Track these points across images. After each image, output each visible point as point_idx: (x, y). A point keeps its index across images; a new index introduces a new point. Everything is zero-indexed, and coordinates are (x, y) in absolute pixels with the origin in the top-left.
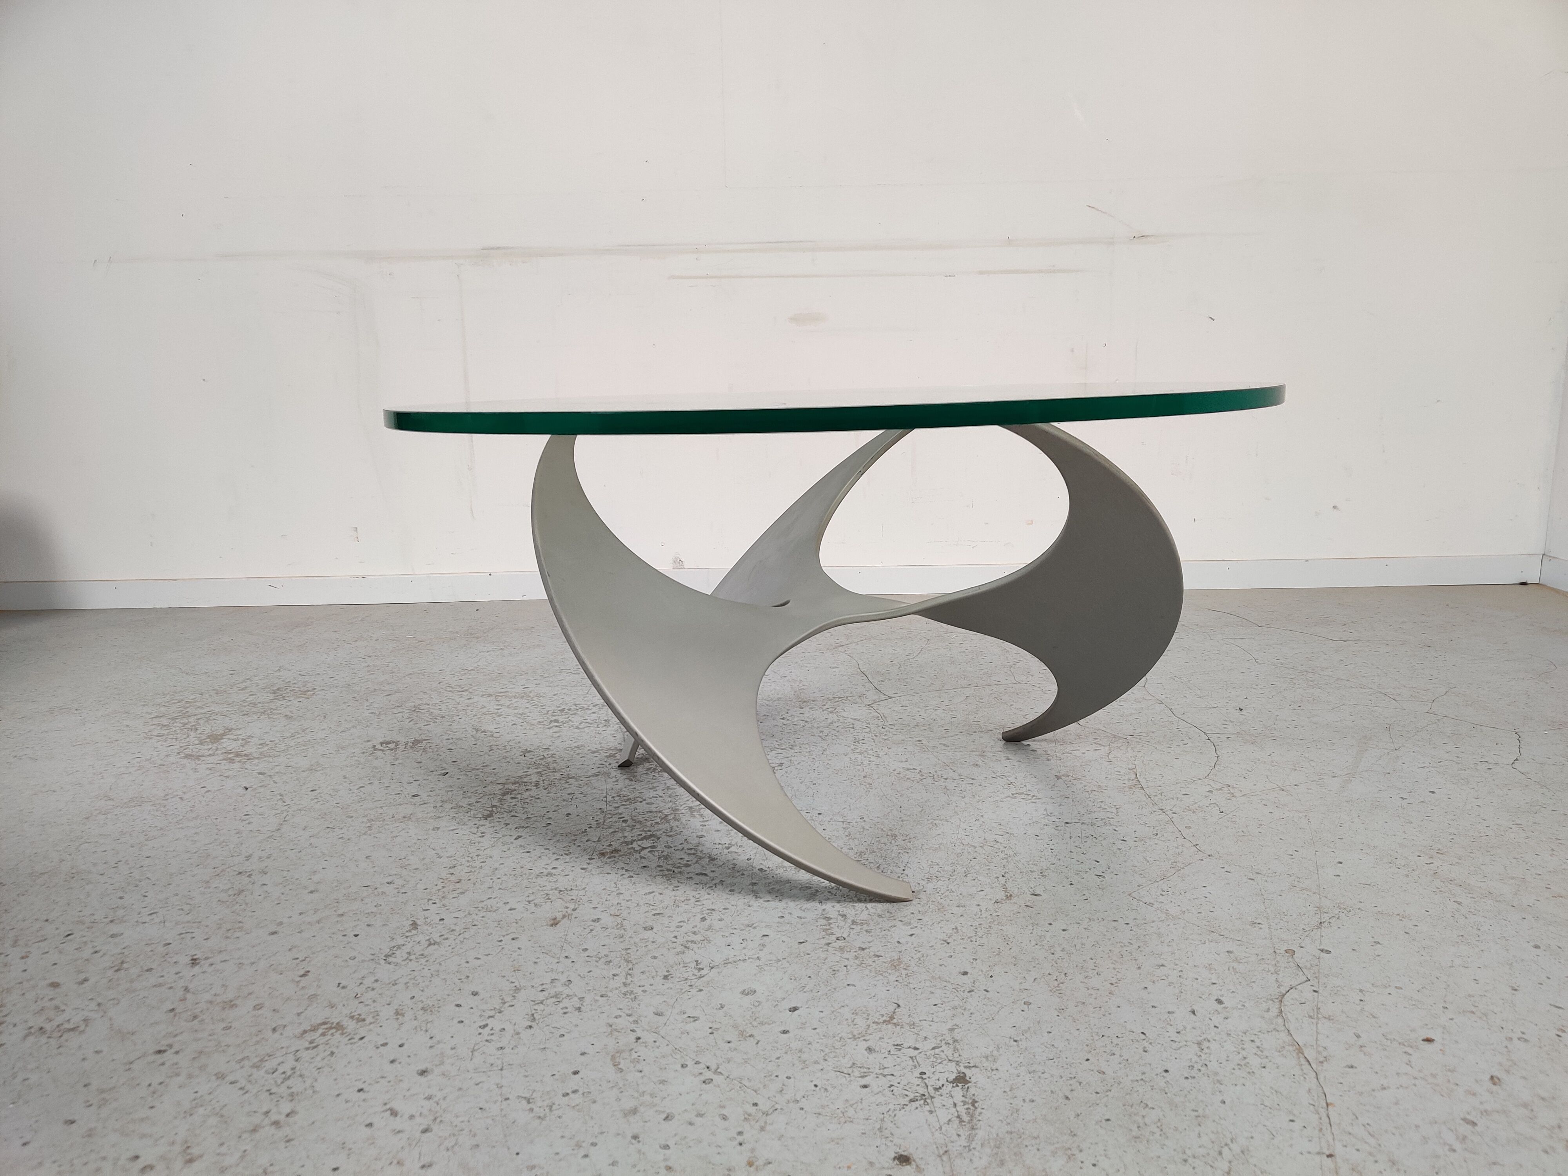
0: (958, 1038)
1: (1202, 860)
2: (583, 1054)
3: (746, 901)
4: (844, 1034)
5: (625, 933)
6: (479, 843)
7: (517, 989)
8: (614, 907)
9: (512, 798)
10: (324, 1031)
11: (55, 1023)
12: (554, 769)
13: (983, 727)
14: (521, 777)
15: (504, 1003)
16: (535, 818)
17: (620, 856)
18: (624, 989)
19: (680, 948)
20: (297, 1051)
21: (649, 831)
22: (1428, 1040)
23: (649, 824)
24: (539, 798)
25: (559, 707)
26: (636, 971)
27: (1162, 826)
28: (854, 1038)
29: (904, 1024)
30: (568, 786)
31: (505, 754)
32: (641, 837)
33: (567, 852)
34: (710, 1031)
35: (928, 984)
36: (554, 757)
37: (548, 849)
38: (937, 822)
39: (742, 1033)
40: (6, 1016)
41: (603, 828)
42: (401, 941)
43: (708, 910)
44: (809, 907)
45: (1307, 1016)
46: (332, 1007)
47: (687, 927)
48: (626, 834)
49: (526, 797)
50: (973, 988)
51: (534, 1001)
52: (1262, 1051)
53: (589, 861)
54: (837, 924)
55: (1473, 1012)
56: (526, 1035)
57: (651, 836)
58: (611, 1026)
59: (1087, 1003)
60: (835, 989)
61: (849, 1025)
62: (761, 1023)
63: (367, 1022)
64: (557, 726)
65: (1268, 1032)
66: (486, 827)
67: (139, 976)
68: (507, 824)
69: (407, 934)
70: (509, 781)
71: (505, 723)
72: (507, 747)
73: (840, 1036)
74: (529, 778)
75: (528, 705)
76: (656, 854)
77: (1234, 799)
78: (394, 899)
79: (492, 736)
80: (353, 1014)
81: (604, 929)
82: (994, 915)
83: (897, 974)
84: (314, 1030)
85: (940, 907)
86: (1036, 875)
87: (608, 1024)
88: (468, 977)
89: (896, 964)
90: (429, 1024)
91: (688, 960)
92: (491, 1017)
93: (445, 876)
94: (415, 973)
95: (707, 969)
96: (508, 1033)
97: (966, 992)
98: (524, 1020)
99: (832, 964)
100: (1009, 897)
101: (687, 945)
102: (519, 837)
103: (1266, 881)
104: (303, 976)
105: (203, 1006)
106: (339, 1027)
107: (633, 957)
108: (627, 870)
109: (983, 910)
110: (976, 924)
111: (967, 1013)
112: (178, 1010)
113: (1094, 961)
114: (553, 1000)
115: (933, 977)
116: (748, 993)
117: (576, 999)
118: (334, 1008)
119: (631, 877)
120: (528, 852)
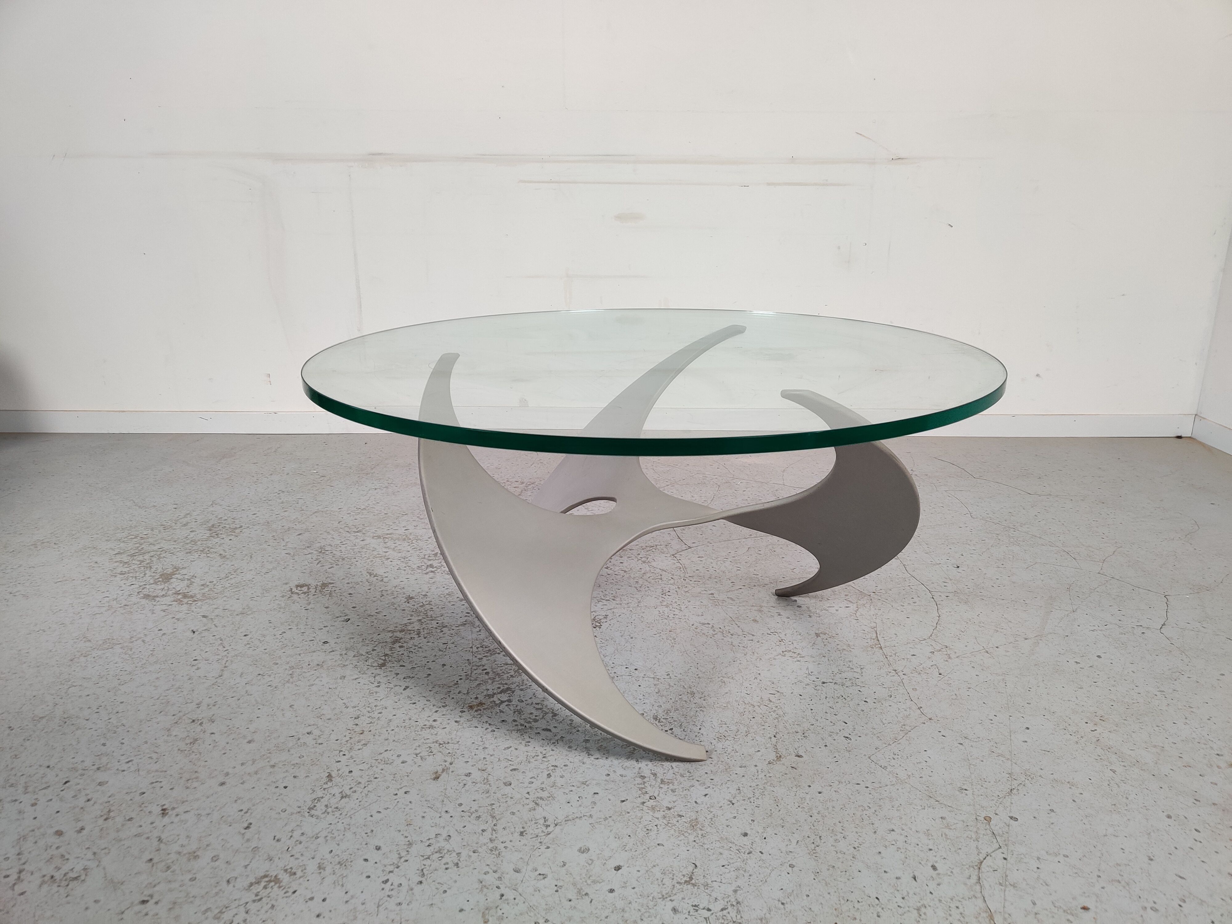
0: (740, 900)
1: (924, 723)
2: (461, 910)
3: (581, 758)
4: (655, 894)
5: (490, 788)
6: (376, 693)
7: (410, 844)
8: (481, 761)
9: (400, 647)
10: (265, 883)
11: (62, 872)
12: (432, 617)
13: (761, 580)
14: (406, 625)
15: (401, 858)
16: (419, 668)
17: (484, 709)
18: (491, 845)
19: (532, 805)
20: (247, 903)
21: (506, 684)
22: (1085, 908)
23: (505, 676)
24: (420, 648)
25: (433, 551)
26: (499, 827)
27: (895, 688)
28: (663, 898)
29: (700, 885)
30: (443, 635)
31: (393, 600)
32: (500, 690)
33: (444, 704)
34: (556, 888)
35: (718, 844)
36: (431, 605)
37: (430, 700)
38: (725, 679)
39: (579, 891)
40: (24, 864)
41: (471, 680)
42: (320, 794)
43: (552, 766)
44: (629, 766)
45: (998, 883)
46: (271, 860)
47: (537, 784)
48: (488, 687)
49: (411, 646)
50: (751, 850)
51: (423, 856)
52: (963, 917)
53: (460, 714)
54: (649, 783)
55: (1119, 882)
56: (418, 889)
57: (508, 689)
58: (481, 882)
59: (836, 867)
60: (648, 848)
61: (659, 885)
62: (594, 882)
63: (298, 876)
64: (432, 572)
65: (969, 898)
66: (381, 676)
67: (123, 825)
68: (397, 674)
69: (325, 786)
70: (397, 629)
71: (392, 566)
72: (394, 593)
73: (652, 895)
74: (412, 625)
75: (409, 548)
76: (512, 708)
77: (950, 660)
78: (313, 750)
79: (382, 581)
80: (286, 868)
81: (474, 784)
82: (767, 776)
83: (695, 834)
84: (258, 883)
85: (727, 767)
86: (799, 736)
87: (479, 880)
88: (372, 831)
89: (694, 824)
90: (344, 878)
91: (538, 817)
92: (391, 872)
93: (351, 726)
94: (332, 826)
95: (552, 826)
96: (404, 889)
97: (746, 853)
98: (416, 875)
99: (646, 823)
100: (779, 758)
101: (537, 802)
102: (407, 687)
103: (972, 746)
104: (247, 828)
105: (173, 856)
106: (277, 880)
107: (497, 812)
108: (490, 724)
109: (760, 770)
110: (754, 784)
111: (747, 875)
112: (154, 861)
113: (841, 824)
114: (438, 855)
115: (722, 838)
116: (584, 850)
117: (454, 854)
118: (272, 861)
119: (493, 731)
120: (414, 703)
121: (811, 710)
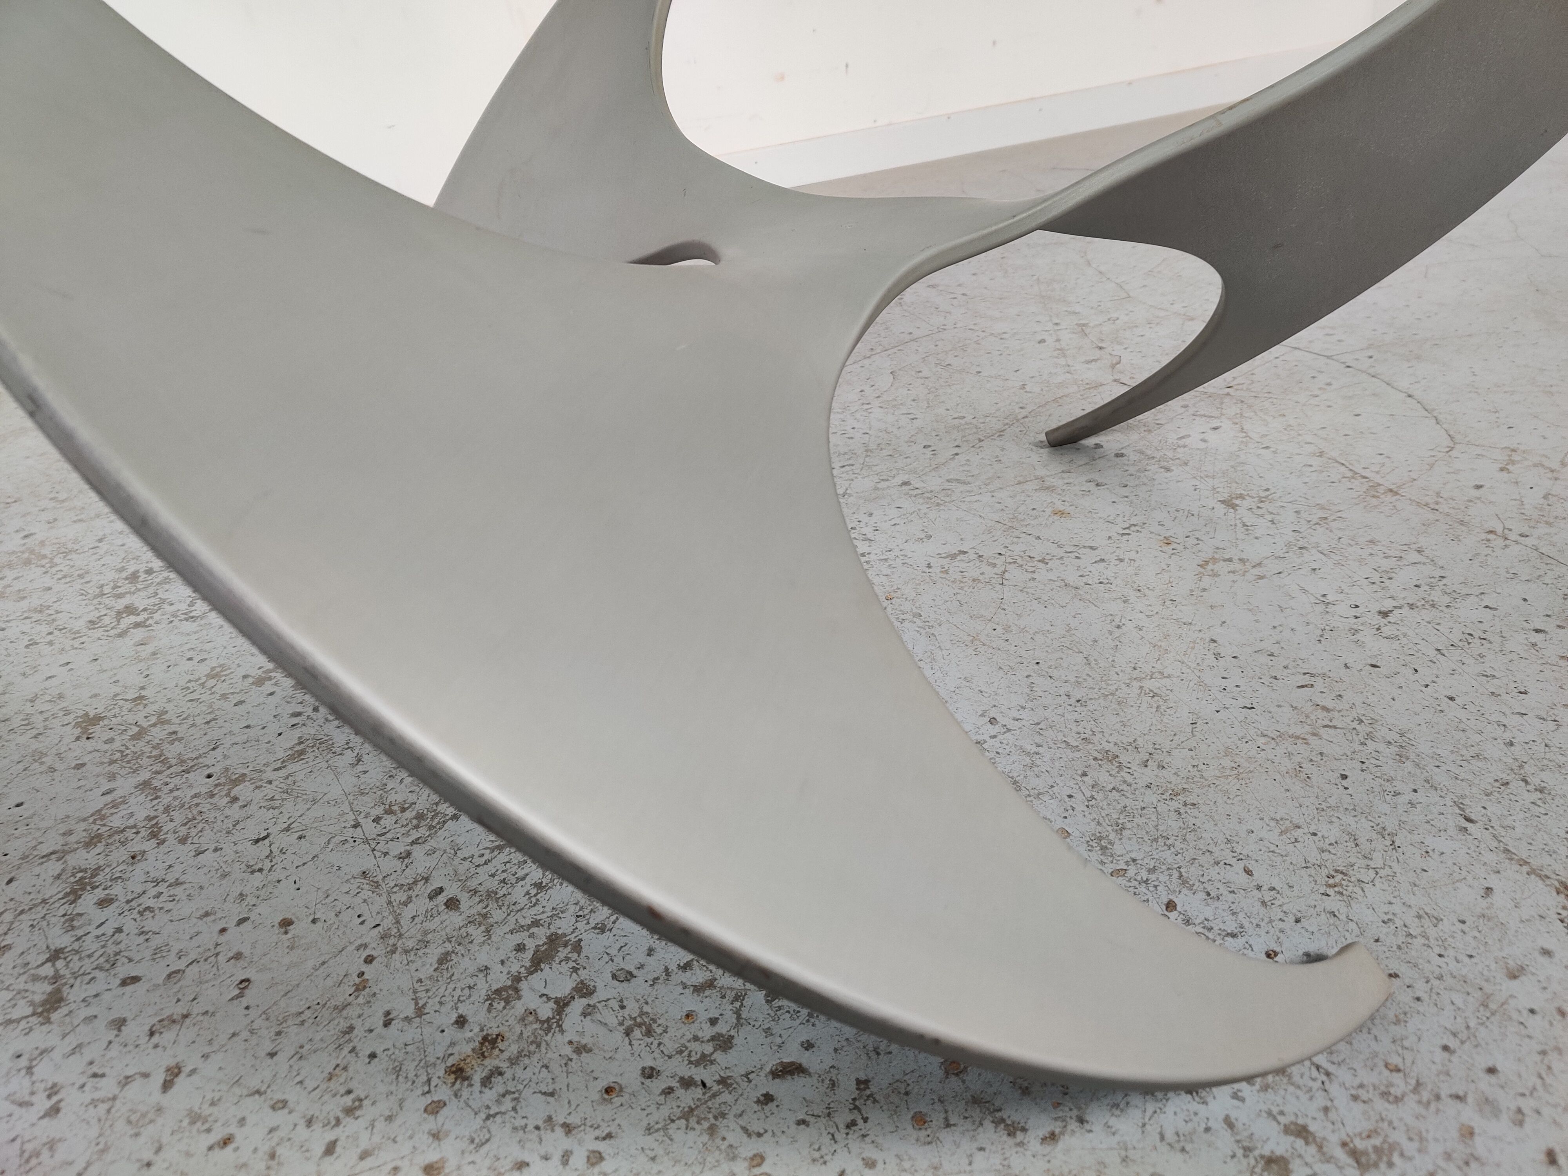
6: (51, 1145)
9: (104, 903)
12: (183, 762)
14: (99, 816)
16: (195, 968)
17: (513, 1062)
21: (536, 923)
23: (518, 894)
24: (178, 883)
25: (122, 569)
30: (243, 813)
31: (35, 745)
32: (529, 954)
33: (348, 1100)
36: (168, 722)
37: (284, 1103)
41: (406, 952)
48: (483, 958)
49: (139, 890)
53: (431, 1123)
57: (554, 941)
64: (137, 625)
66: (57, 1055)
68: (119, 1024)
70: (72, 839)
71: (7, 642)
72: (33, 719)
74: (123, 811)
75: (47, 581)
76: (612, 1020)
102: (174, 1072)
108: (568, 1129)
119: (595, 1158)
120: (226, 1142)
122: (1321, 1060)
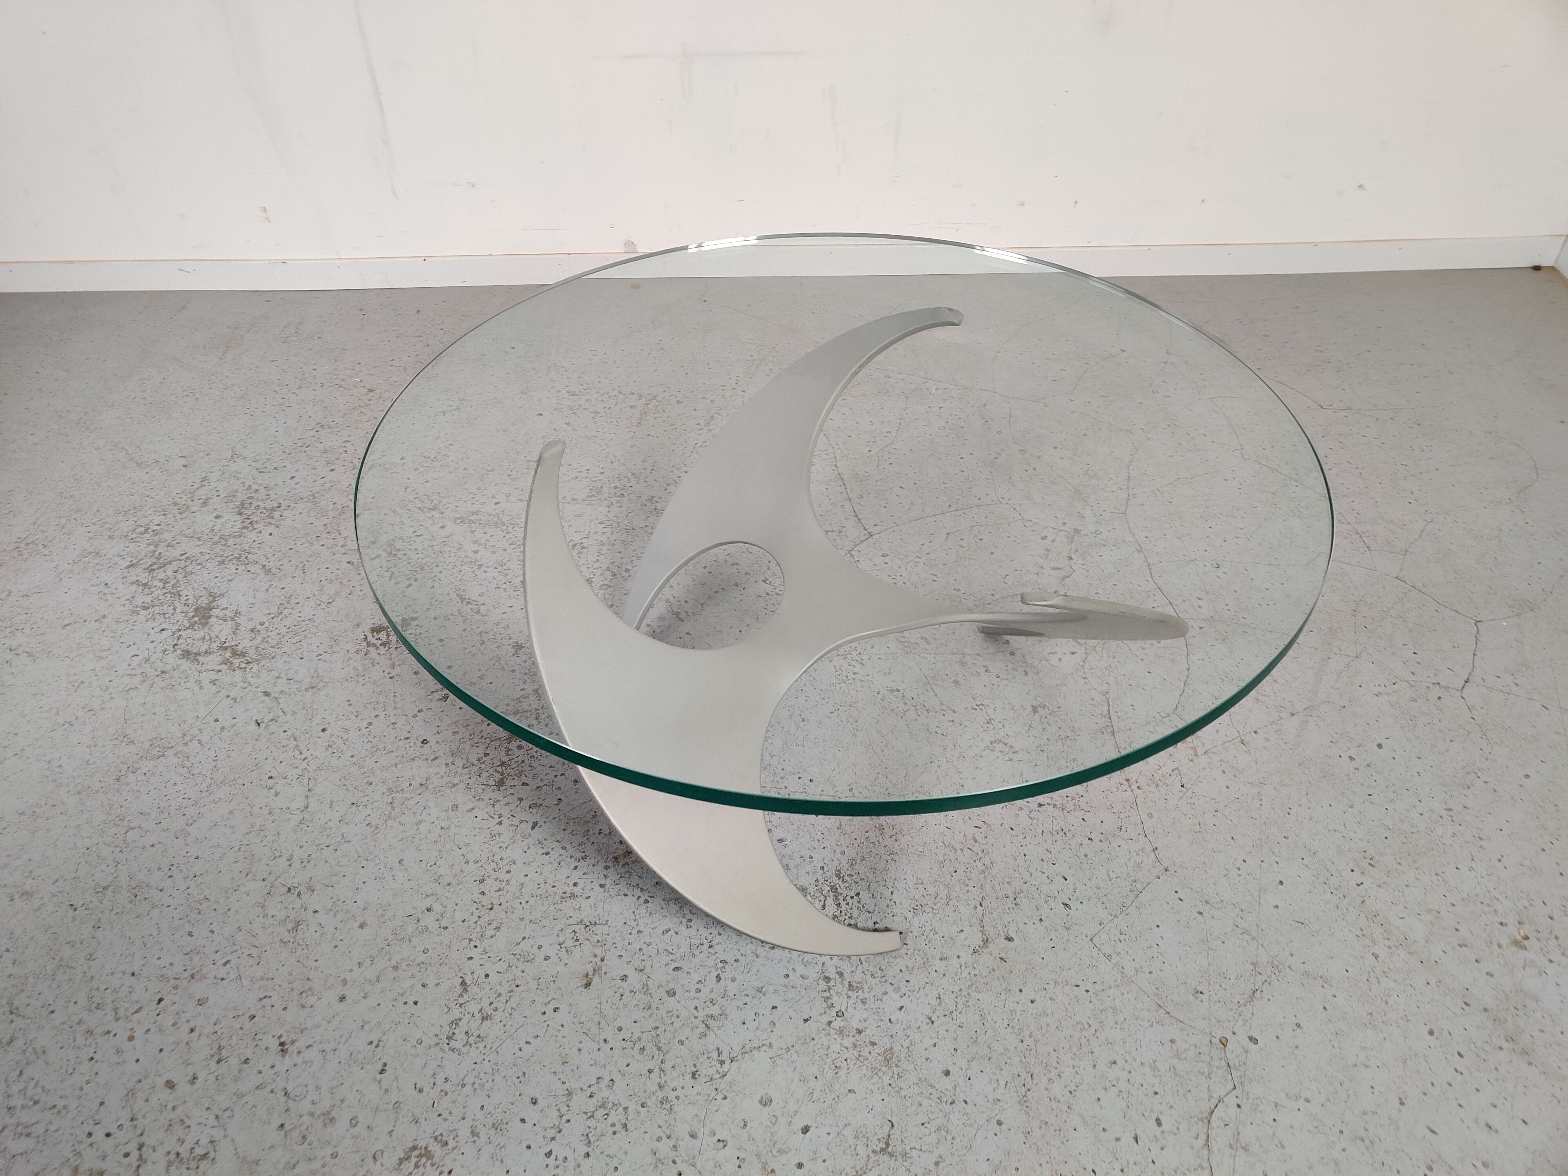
1: (1159, 878)
3: (754, 948)
4: (849, 1170)
5: (652, 1000)
6: (499, 834)
7: (570, 1094)
8: (637, 956)
9: (519, 747)
10: (416, 1159)
11: (187, 1146)
15: (561, 1117)
16: (546, 788)
17: (632, 862)
18: (660, 1095)
19: (702, 1028)
26: (667, 1066)
27: (1128, 816)
29: (897, 1154)
31: (497, 652)
33: (583, 854)
34: (738, 1162)
35: (917, 1090)
37: (565, 848)
40: (141, 1135)
42: (456, 1013)
43: (721, 962)
44: (810, 960)
45: (1228, 1144)
46: (417, 1122)
47: (705, 993)
50: (954, 1097)
51: (585, 1113)
53: (605, 872)
54: (835, 988)
55: (1363, 1139)
56: (586, 1164)
58: (655, 1154)
59: (1049, 1122)
60: (838, 1097)
61: (852, 1155)
62: (780, 1152)
63: (450, 1147)
65: (1195, 1170)
66: (502, 804)
67: (240, 1071)
68: (521, 800)
69: (461, 1001)
71: (487, 582)
72: (497, 636)
73: (845, 1172)
77: (1198, 762)
78: (437, 939)
79: (479, 611)
80: (435, 1135)
81: (633, 993)
82: (972, 974)
83: (890, 1074)
84: (408, 1159)
85: (925, 960)
86: (1009, 903)
87: (652, 1150)
88: (524, 1074)
89: (888, 1057)
90: (503, 1149)
91: (711, 1047)
92: (553, 1139)
93: (477, 897)
94: (477, 1067)
95: (728, 1062)
96: (571, 1164)
97: (949, 1104)
98: (582, 1143)
99: (835, 1055)
100: (986, 942)
101: (708, 1023)
102: (535, 824)
103: (1213, 917)
104: (382, 1071)
105: (306, 1119)
106: (427, 1154)
107: (662, 1041)
108: (642, 890)
109: (963, 965)
110: (956, 989)
111: (949, 1138)
112: (287, 1127)
113: (1056, 1054)
114: (602, 1112)
115: (920, 1079)
116: (766, 1102)
117: (620, 1110)
118: (418, 1124)
119: (646, 902)
120: (547, 854)
121: (1025, 855)
122: (863, 958)
